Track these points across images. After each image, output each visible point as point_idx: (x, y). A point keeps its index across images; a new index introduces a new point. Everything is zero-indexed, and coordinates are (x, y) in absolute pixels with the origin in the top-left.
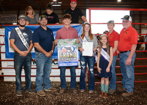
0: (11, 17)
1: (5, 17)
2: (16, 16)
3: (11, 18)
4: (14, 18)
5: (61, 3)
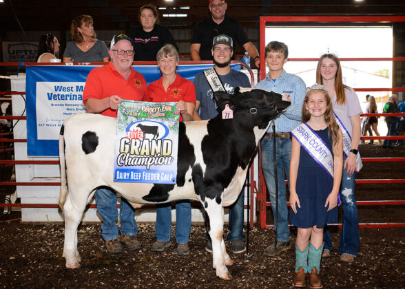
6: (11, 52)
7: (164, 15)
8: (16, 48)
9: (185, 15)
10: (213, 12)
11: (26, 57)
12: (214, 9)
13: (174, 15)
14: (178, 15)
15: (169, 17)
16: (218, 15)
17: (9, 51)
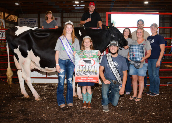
0: (31, 20)
1: (25, 20)
2: (36, 19)
3: (32, 22)
4: (34, 21)
5: (84, 5)
6: (21, 22)
7: (75, 8)
8: (23, 20)
9: (83, 8)
10: (90, 9)
11: (26, 23)
12: (90, 8)
13: (79, 8)
14: (81, 8)
15: (77, 9)
16: (92, 10)
17: (20, 21)
